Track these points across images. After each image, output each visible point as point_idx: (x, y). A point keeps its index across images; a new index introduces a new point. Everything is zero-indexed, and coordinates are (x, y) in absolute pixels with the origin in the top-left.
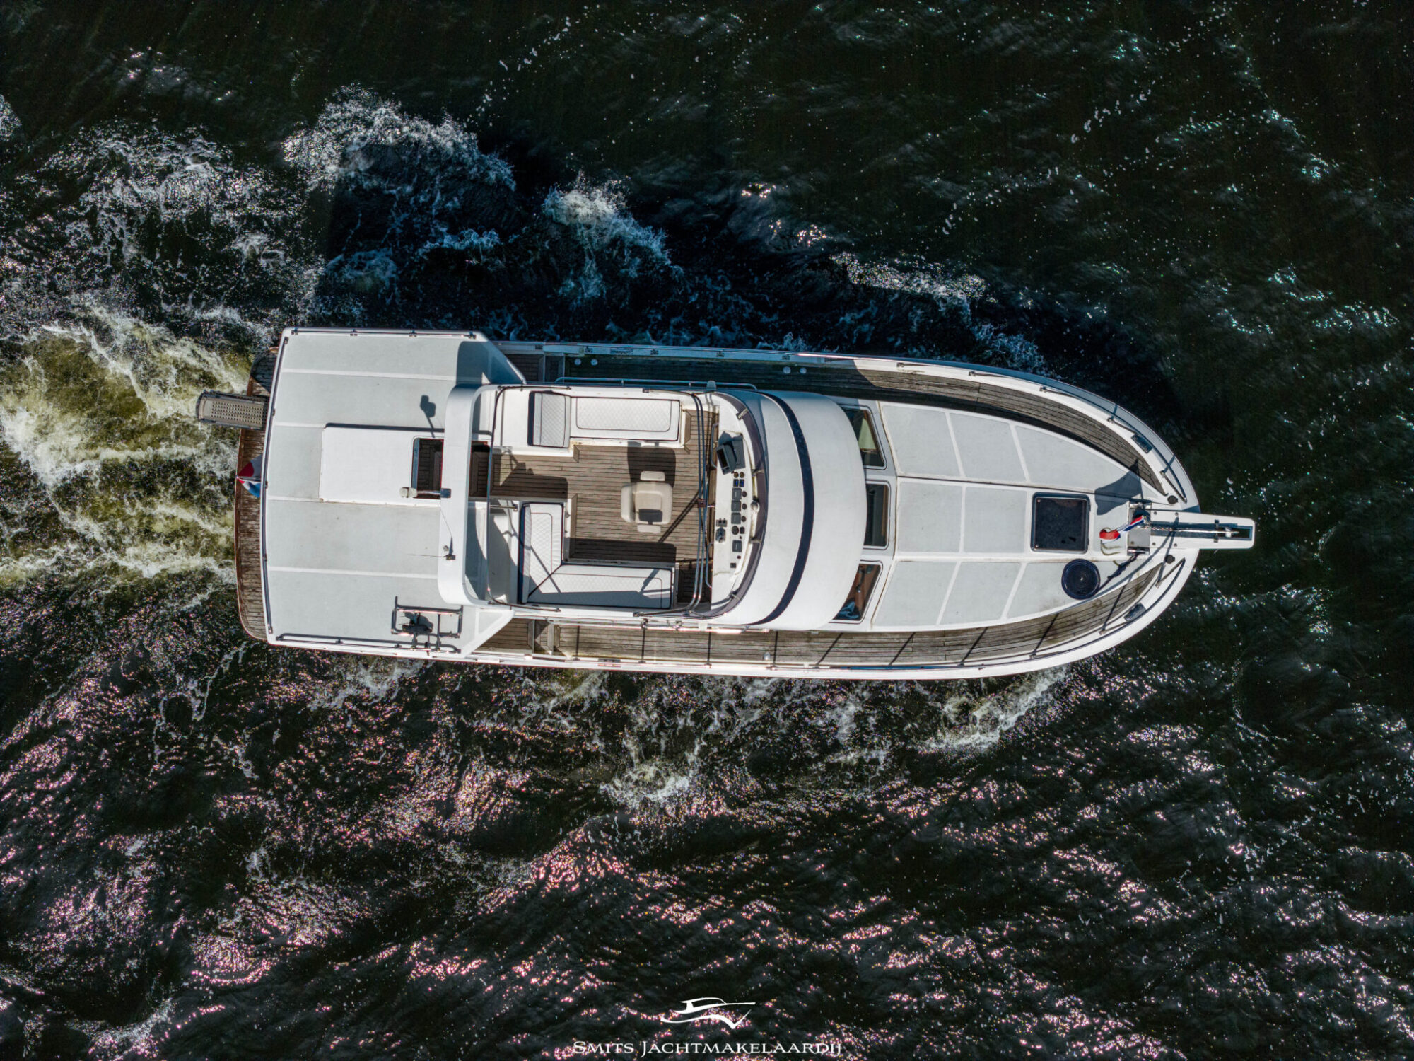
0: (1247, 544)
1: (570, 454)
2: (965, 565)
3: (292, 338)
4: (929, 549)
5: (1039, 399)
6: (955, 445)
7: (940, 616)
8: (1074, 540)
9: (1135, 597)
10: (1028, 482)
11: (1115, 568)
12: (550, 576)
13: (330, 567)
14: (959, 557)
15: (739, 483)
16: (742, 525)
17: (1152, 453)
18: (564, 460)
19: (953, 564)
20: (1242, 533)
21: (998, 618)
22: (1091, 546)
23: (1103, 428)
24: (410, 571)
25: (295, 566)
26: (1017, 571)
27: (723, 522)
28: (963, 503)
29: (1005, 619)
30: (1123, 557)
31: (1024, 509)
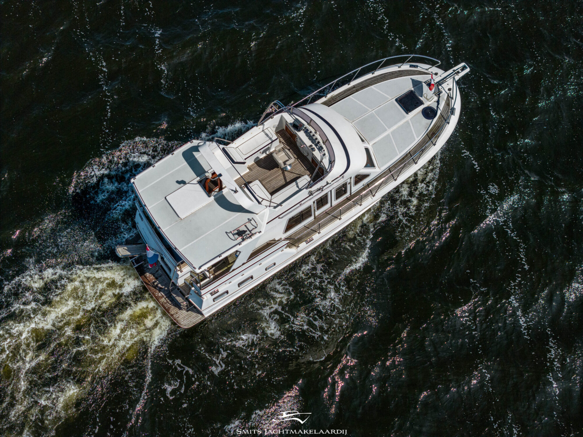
0: (468, 70)
1: (248, 170)
2: (393, 133)
3: (135, 181)
4: (378, 135)
5: (374, 77)
6: (361, 103)
7: (398, 152)
8: (418, 103)
9: (449, 107)
10: (391, 98)
11: (436, 104)
12: (271, 202)
13: (199, 237)
14: (389, 131)
15: (307, 132)
16: (317, 141)
17: (419, 68)
18: (248, 173)
19: (388, 135)
20: (464, 68)
21: (415, 140)
22: (424, 102)
23: (399, 71)
24: (226, 220)
25: (188, 244)
26: (409, 123)
27: (311, 146)
28: (377, 117)
29: (417, 139)
30: (436, 98)
31: (396, 106)
